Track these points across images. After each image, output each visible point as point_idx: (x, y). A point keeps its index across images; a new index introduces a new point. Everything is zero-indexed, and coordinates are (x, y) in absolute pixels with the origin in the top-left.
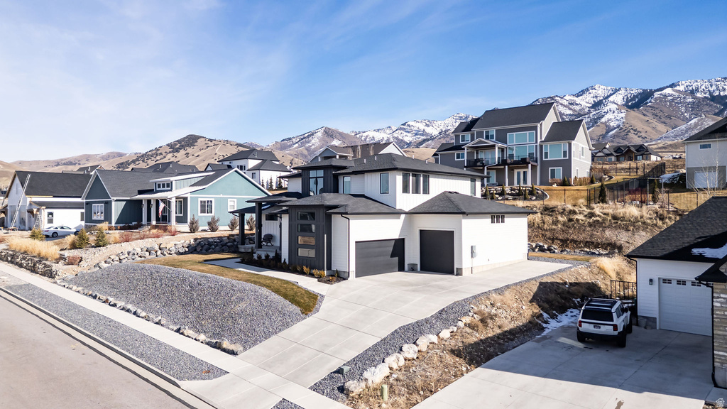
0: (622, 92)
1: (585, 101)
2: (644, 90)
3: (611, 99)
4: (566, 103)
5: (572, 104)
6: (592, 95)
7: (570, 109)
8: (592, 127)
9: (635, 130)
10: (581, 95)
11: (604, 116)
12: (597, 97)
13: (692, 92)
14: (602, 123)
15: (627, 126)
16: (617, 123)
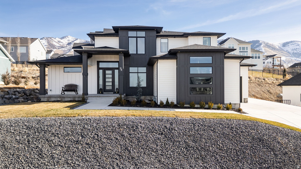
1: (65, 42)
4: (57, 41)
6: (67, 40)
7: (59, 44)
10: (63, 39)
12: (69, 41)
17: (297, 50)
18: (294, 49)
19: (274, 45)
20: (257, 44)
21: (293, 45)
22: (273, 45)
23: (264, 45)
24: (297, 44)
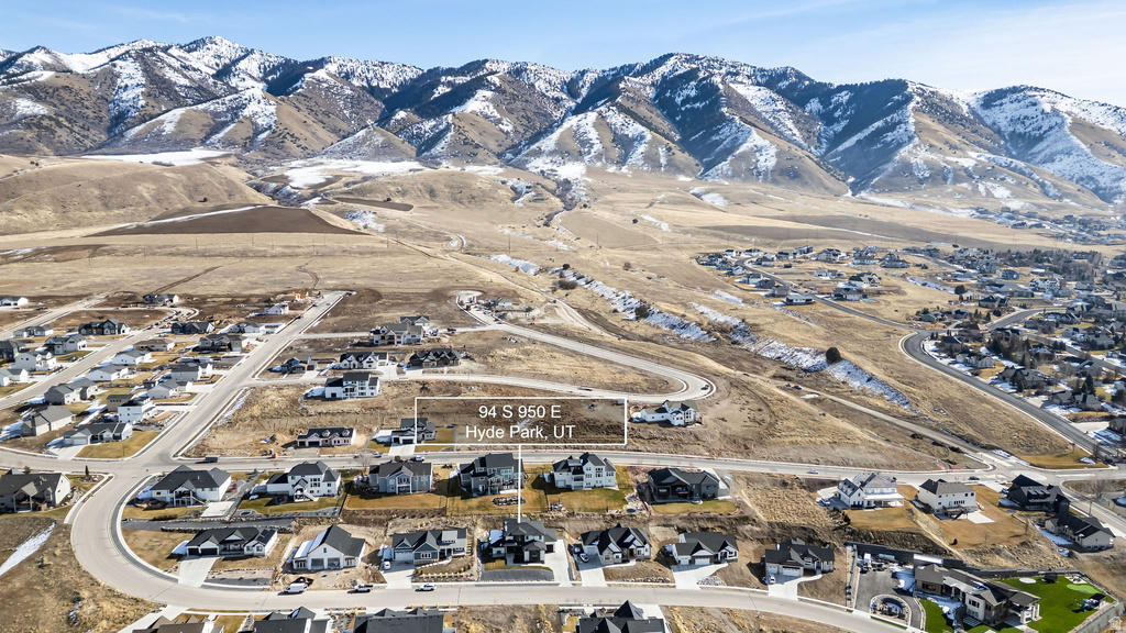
0: (256, 56)
1: (203, 63)
2: (286, 59)
3: (242, 65)
4: (177, 65)
5: (186, 67)
6: (211, 53)
7: (186, 77)
8: (232, 121)
9: (292, 136)
10: (195, 50)
11: (246, 105)
12: (219, 57)
13: (347, 76)
14: (245, 117)
15: (281, 128)
16: (267, 120)
17: (1027, 122)
18: (1019, 119)
19: (955, 101)
20: (896, 97)
21: (1016, 105)
22: (949, 102)
23: (918, 103)
24: (1030, 100)
